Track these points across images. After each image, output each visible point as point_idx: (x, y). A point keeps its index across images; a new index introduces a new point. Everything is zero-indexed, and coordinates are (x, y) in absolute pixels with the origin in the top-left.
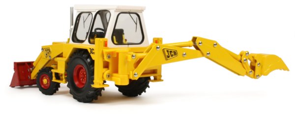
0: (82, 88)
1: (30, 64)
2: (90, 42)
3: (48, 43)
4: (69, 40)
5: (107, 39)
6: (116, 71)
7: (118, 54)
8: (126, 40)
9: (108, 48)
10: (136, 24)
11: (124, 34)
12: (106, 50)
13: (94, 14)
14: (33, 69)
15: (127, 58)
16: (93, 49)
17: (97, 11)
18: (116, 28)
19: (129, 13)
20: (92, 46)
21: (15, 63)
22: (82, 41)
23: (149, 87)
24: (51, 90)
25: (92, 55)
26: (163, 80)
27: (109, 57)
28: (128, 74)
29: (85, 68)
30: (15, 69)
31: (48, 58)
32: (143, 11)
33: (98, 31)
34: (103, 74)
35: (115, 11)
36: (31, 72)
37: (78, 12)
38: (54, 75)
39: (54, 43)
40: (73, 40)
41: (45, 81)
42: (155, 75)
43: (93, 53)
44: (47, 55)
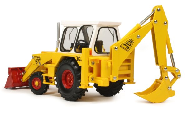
0: (70, 89)
1: (22, 70)
2: (76, 51)
3: (38, 52)
4: (57, 49)
5: (90, 49)
6: (99, 75)
7: (100, 61)
8: (105, 50)
9: (93, 57)
10: (114, 36)
11: (103, 45)
12: (91, 58)
13: (79, 28)
14: (24, 74)
15: (107, 64)
16: (80, 57)
17: (81, 26)
18: (98, 40)
19: (108, 28)
20: (79, 55)
21: (9, 68)
22: (69, 51)
23: (122, 89)
24: (41, 90)
25: (78, 62)
26: (135, 83)
27: (93, 64)
28: (109, 77)
29: (72, 72)
30: (9, 73)
31: (38, 64)
32: (119, 25)
33: (81, 42)
34: (88, 77)
35: (97, 26)
36: (23, 76)
37: (64, 27)
38: (44, 78)
39: (43, 52)
40: (61, 50)
41: (37, 83)
42: (129, 78)
43: (79, 60)
44: (37, 61)
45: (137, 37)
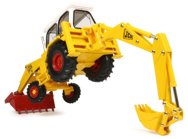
10: (90, 19)
31: (31, 73)
43: (62, 36)
44: (29, 70)
45: (136, 41)
